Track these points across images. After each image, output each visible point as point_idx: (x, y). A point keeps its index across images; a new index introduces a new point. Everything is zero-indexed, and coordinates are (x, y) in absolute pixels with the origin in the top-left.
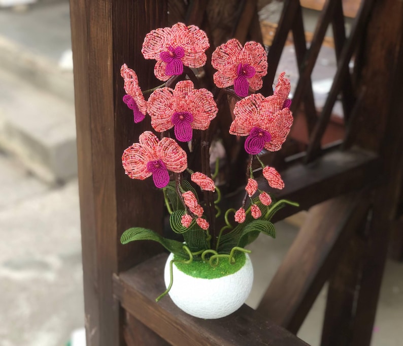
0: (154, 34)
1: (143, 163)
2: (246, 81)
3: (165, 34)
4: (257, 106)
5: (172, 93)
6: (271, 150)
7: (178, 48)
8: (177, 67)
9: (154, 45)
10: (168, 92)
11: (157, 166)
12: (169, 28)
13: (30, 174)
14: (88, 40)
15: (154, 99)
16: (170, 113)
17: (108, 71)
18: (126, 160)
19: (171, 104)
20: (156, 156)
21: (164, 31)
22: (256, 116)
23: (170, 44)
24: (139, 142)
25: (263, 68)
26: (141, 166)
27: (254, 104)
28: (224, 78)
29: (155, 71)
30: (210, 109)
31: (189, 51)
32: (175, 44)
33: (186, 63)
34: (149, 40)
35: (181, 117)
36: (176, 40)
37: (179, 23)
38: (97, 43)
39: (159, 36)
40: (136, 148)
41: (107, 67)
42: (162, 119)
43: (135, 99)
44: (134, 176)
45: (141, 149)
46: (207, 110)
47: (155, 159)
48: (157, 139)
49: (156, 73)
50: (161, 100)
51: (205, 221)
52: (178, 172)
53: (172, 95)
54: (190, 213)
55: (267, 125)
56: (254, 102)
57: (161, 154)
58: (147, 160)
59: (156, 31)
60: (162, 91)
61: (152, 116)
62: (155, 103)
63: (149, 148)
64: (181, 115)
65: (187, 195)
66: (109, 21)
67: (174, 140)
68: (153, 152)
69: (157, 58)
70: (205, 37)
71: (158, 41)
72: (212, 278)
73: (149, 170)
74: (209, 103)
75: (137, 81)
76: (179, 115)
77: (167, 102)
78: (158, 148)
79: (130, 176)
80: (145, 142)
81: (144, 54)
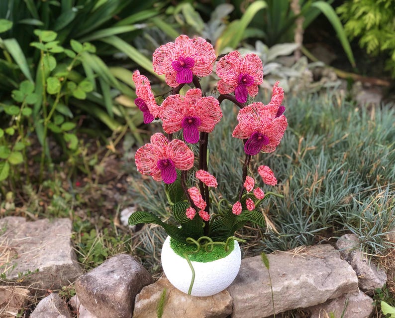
1: (153, 161)
2: (245, 89)
3: (168, 48)
4: (258, 113)
7: (188, 58)
8: (187, 76)
9: (162, 62)
10: (180, 98)
11: (166, 164)
15: (166, 105)
16: (180, 117)
18: (139, 158)
19: (182, 110)
20: (166, 155)
22: (257, 122)
24: (150, 142)
25: (259, 77)
26: (151, 164)
30: (215, 114)
31: (198, 62)
32: (185, 54)
33: (195, 72)
34: (157, 58)
35: (190, 121)
36: (185, 50)
37: (181, 35)
40: (148, 147)
42: (173, 122)
43: (147, 103)
44: (144, 173)
45: (152, 148)
46: (213, 115)
47: (165, 158)
48: (167, 140)
50: (173, 105)
51: (207, 213)
52: (185, 169)
53: (183, 101)
54: (194, 206)
55: (266, 130)
56: (255, 109)
57: (170, 154)
58: (156, 158)
60: (174, 98)
61: (164, 119)
62: (167, 107)
63: (159, 148)
64: (190, 119)
65: (193, 191)
67: (183, 142)
68: (163, 152)
70: (211, 49)
71: (165, 56)
73: (159, 168)
74: (215, 109)
76: (188, 119)
77: (178, 108)
78: (168, 149)
79: (141, 172)
80: (155, 142)
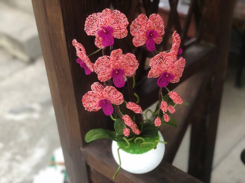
0: (92, 18)
1: (95, 102)
2: (153, 40)
3: (98, 17)
4: (163, 59)
5: (109, 58)
6: (174, 82)
7: (109, 27)
8: (110, 40)
9: (92, 25)
10: (107, 58)
11: (104, 103)
12: (100, 13)
13: (15, 58)
14: (46, 18)
16: (109, 70)
17: (62, 37)
18: (85, 101)
19: (110, 65)
20: (103, 97)
21: (97, 15)
22: (164, 66)
23: (103, 25)
24: (91, 90)
25: (162, 29)
26: (94, 104)
27: (161, 58)
28: (139, 40)
29: (95, 42)
30: (134, 64)
31: (116, 28)
32: (106, 24)
33: (115, 36)
34: (89, 22)
35: (117, 72)
36: (106, 21)
37: (106, 9)
38: (53, 20)
39: (95, 19)
40: (90, 94)
41: (61, 35)
42: (104, 74)
43: (85, 62)
44: (91, 110)
45: (94, 94)
46: (132, 65)
47: (103, 99)
48: (103, 87)
49: (96, 44)
50: (103, 63)
51: (138, 130)
52: (118, 104)
53: (109, 60)
54: (128, 127)
55: (171, 70)
56: (162, 57)
57: (106, 96)
58: (98, 100)
59: (92, 15)
60: (103, 58)
61: (98, 74)
62: (99, 65)
63: (98, 93)
66: (59, 7)
67: (114, 87)
68: (101, 95)
69: (96, 34)
70: (125, 18)
71: (95, 22)
72: (142, 153)
73: (100, 105)
74: (133, 60)
75: (85, 52)
76: (115, 71)
77: (107, 65)
78: (104, 93)
79: (88, 110)
80: (94, 88)
81: (86, 32)
